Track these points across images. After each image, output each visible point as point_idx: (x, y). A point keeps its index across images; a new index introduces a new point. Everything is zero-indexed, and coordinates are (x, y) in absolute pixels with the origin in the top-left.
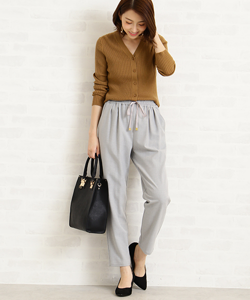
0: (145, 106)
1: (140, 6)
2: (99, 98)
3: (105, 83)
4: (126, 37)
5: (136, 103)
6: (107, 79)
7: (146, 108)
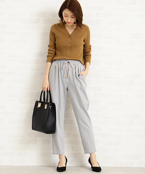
0: (74, 64)
1: (71, 7)
2: (51, 58)
3: (54, 50)
4: (66, 25)
5: (68, 62)
6: (55, 47)
7: (74, 65)
